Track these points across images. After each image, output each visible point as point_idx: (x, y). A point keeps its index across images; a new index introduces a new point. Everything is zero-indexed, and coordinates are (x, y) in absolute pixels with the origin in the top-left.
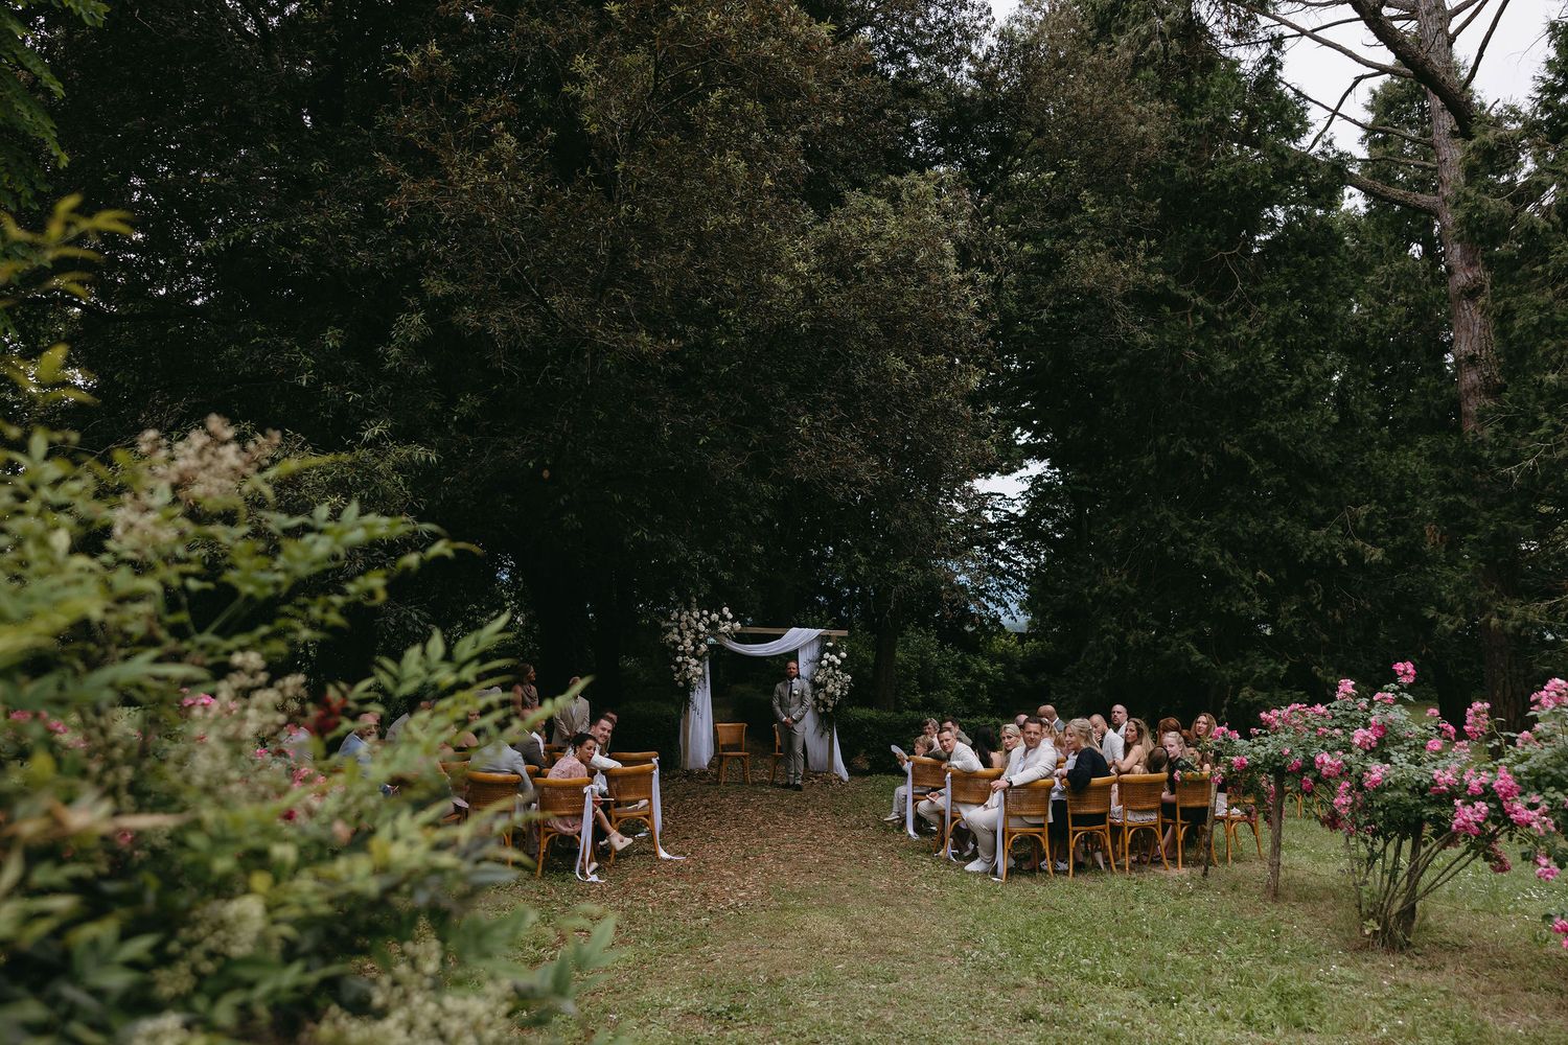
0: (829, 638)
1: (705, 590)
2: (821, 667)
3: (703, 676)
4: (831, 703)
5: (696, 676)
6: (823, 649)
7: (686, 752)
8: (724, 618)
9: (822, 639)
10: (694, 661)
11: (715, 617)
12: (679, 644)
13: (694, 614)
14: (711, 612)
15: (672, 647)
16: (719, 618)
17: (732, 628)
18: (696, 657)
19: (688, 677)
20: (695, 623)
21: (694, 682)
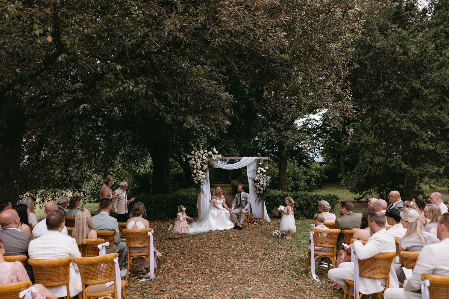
0: (260, 161)
1: (205, 141)
2: (257, 173)
3: (206, 179)
4: (262, 189)
5: (203, 179)
6: (258, 166)
7: (200, 211)
8: (214, 153)
9: (257, 161)
10: (201, 172)
11: (210, 153)
12: (195, 165)
13: (201, 152)
14: (208, 151)
15: (192, 166)
16: (212, 154)
17: (218, 158)
18: (203, 171)
19: (199, 179)
20: (201, 155)
21: (202, 181)
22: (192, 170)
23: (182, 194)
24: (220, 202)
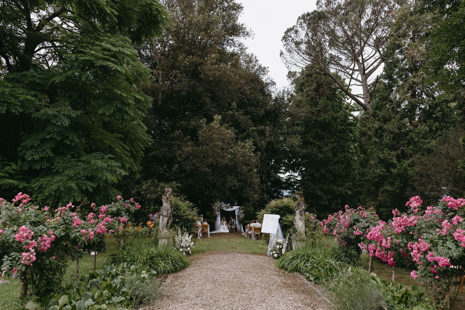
1: (219, 200)
2: (239, 213)
4: (241, 219)
5: (218, 214)
6: (240, 210)
8: (223, 204)
9: (240, 208)
10: (217, 212)
12: (215, 209)
13: (217, 204)
14: (220, 203)
22: (213, 211)
24: (225, 222)
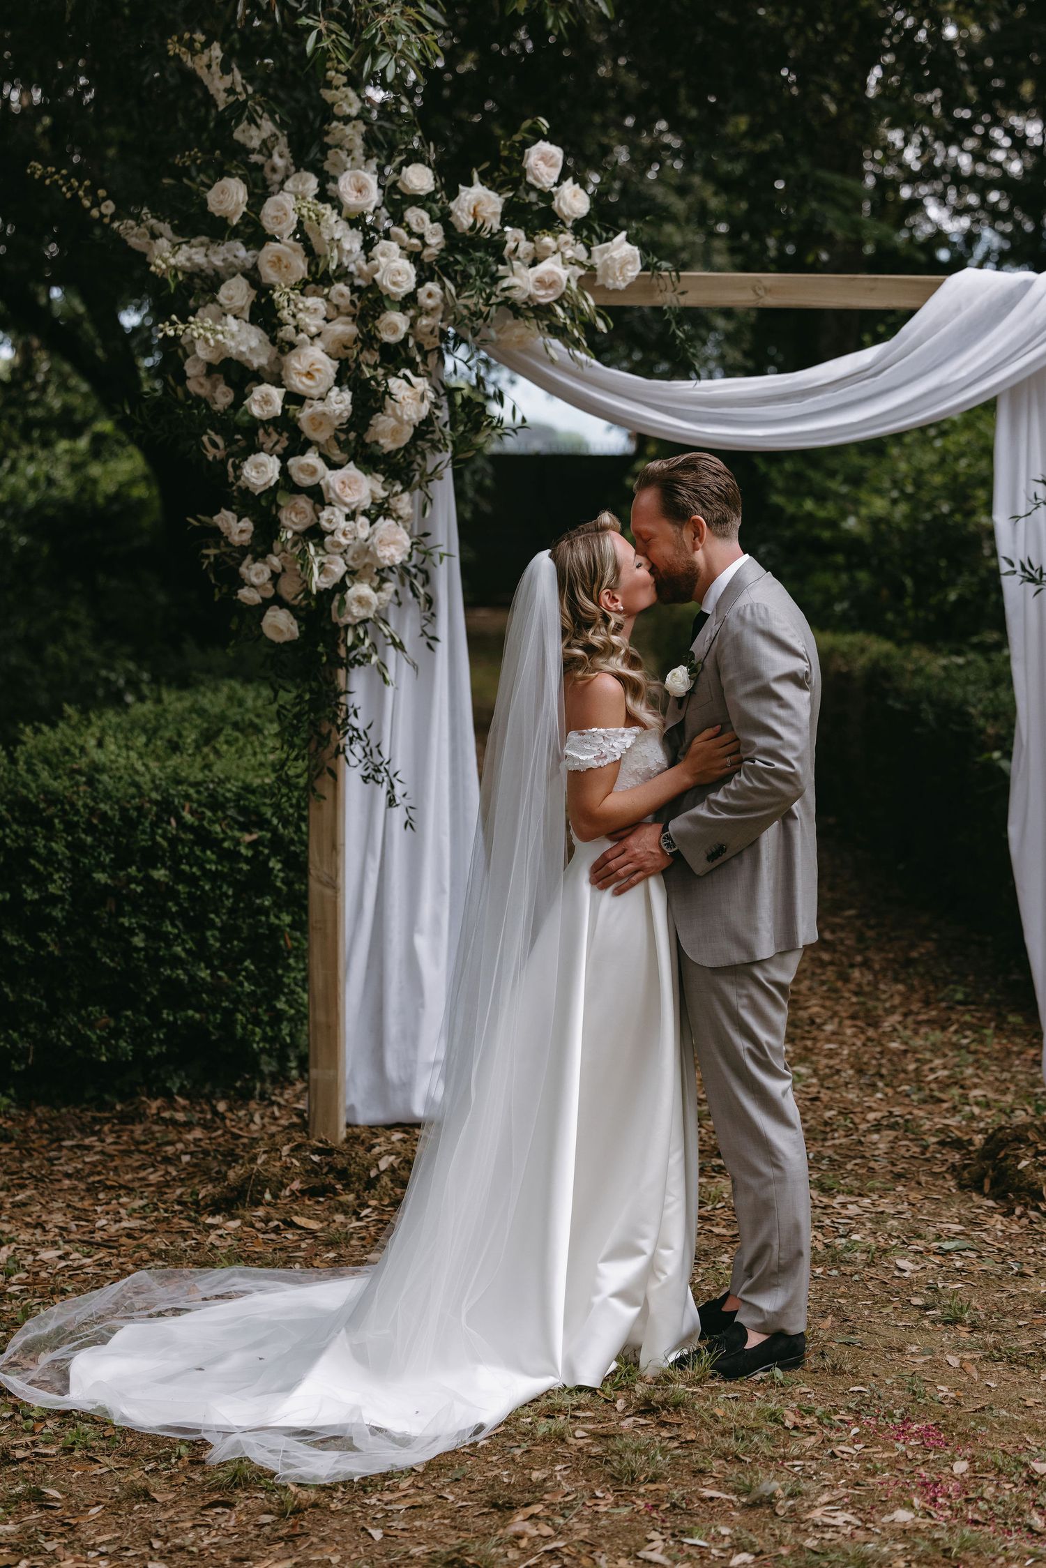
3: (417, 576)
5: (379, 577)
8: (536, 213)
10: (354, 484)
11: (478, 202)
12: (258, 377)
13: (345, 186)
14: (451, 178)
15: (223, 397)
16: (512, 214)
17: (589, 278)
18: (369, 459)
19: (318, 582)
20: (352, 241)
21: (357, 611)
22: (213, 446)
23: (97, 768)
